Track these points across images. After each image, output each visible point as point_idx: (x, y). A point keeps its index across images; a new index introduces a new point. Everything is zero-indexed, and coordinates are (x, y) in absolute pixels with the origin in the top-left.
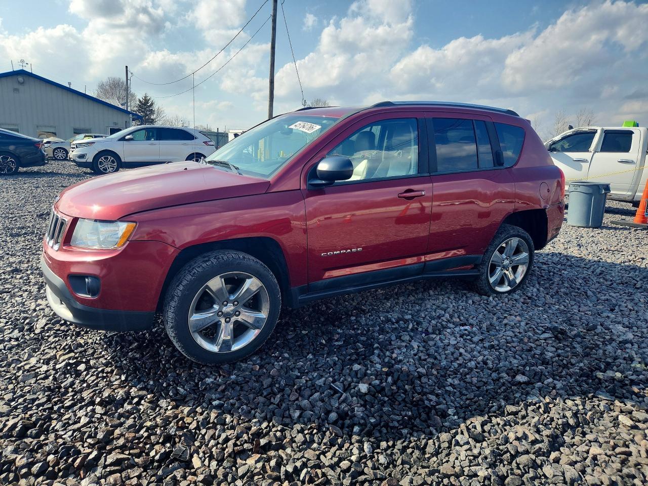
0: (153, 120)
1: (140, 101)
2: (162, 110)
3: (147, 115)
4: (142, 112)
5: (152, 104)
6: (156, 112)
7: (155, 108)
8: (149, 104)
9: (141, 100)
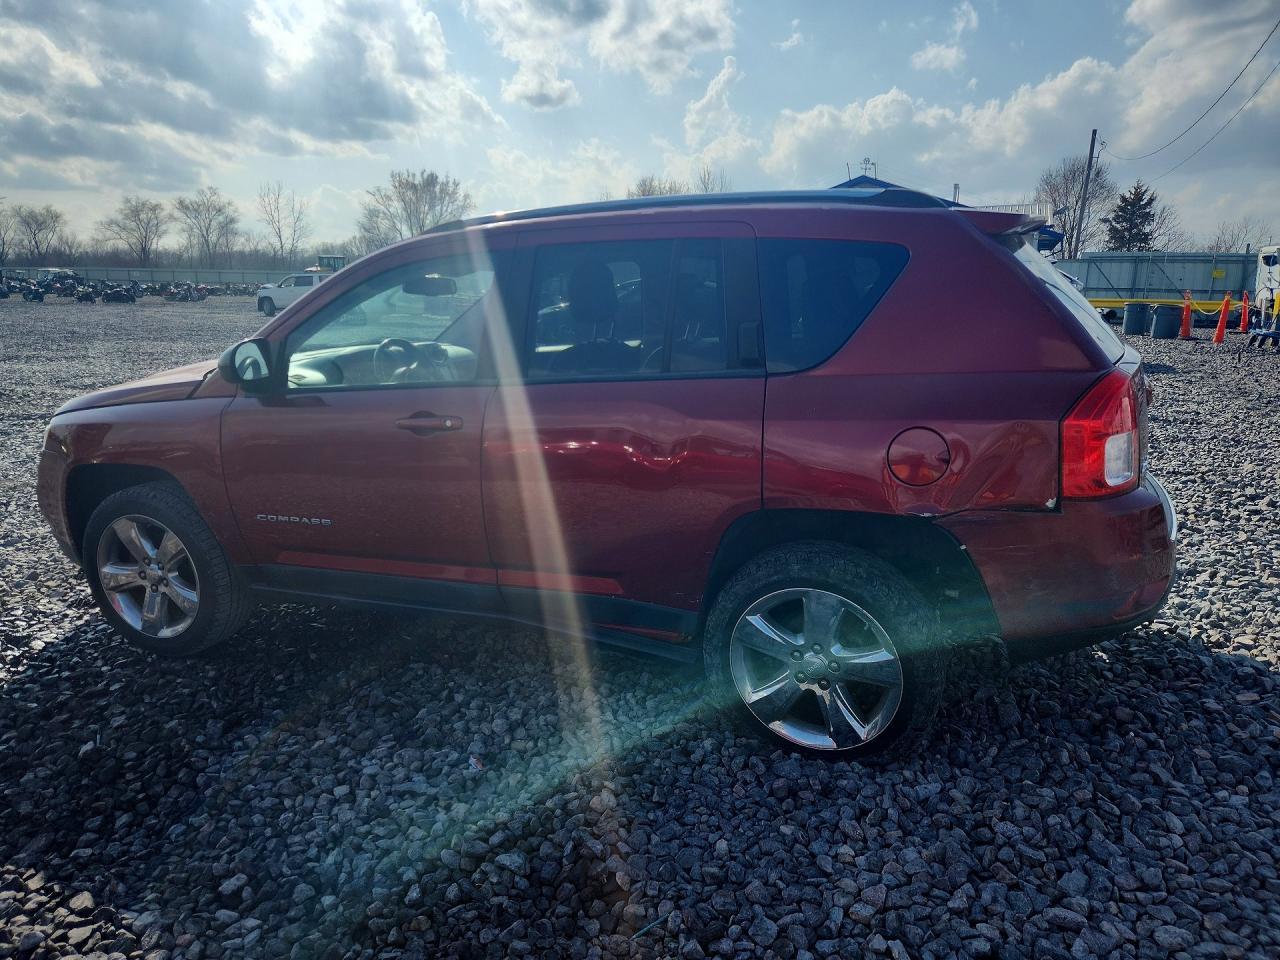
0: (1146, 235)
1: (1124, 199)
2: (1173, 210)
3: (1136, 226)
4: (1125, 220)
5: (1151, 200)
6: (1156, 218)
7: (1156, 208)
8: (1145, 201)
9: (1128, 195)
